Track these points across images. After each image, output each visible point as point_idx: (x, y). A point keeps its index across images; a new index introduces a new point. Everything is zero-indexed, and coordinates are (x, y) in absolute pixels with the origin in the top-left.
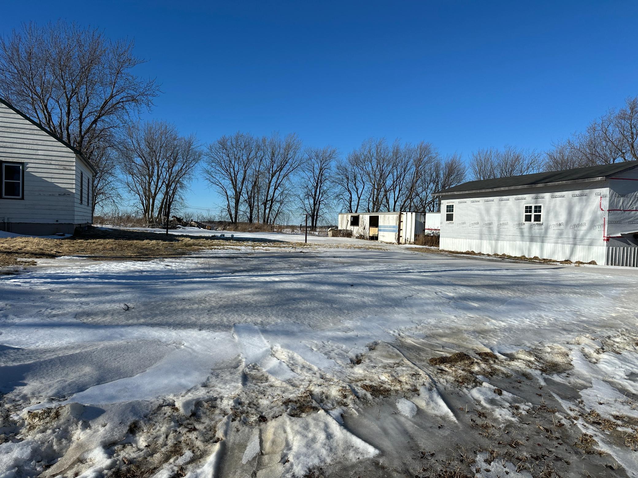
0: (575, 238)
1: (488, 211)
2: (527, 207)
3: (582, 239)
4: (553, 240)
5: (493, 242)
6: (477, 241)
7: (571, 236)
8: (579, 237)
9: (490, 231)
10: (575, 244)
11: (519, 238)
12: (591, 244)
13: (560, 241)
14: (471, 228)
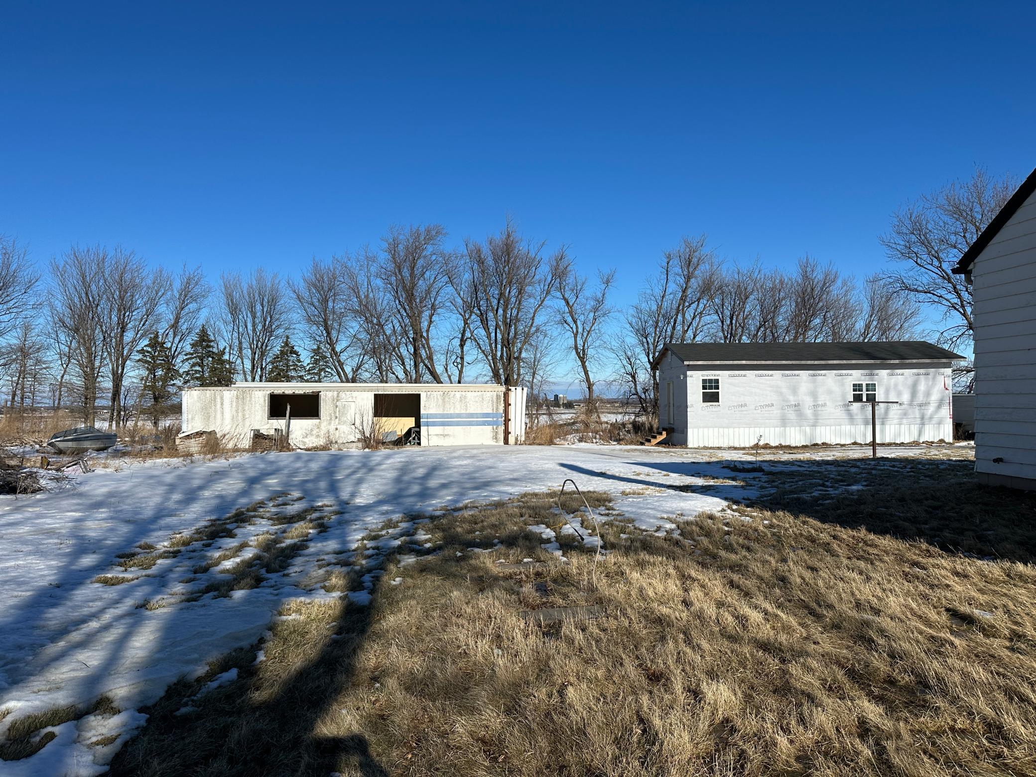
0: (922, 418)
1: (794, 390)
2: (854, 385)
3: (931, 418)
4: (896, 421)
5: (808, 429)
6: (777, 429)
7: (918, 416)
8: (927, 417)
9: (800, 415)
10: (923, 424)
11: (847, 421)
12: (940, 423)
13: (905, 421)
14: (759, 411)
